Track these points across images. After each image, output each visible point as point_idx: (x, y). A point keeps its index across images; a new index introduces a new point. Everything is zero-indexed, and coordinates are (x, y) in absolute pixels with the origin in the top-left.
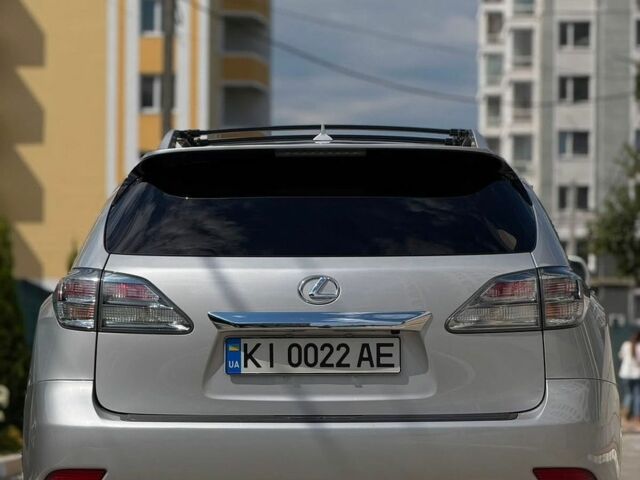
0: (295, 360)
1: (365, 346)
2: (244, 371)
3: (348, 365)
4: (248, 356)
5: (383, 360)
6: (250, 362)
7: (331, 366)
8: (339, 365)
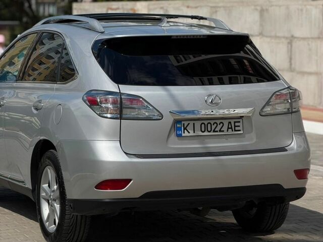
0: (203, 130)
1: (230, 123)
2: (183, 135)
3: (223, 131)
4: (185, 129)
5: (237, 128)
6: (185, 131)
7: (217, 131)
8: (220, 131)
